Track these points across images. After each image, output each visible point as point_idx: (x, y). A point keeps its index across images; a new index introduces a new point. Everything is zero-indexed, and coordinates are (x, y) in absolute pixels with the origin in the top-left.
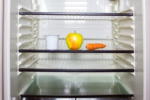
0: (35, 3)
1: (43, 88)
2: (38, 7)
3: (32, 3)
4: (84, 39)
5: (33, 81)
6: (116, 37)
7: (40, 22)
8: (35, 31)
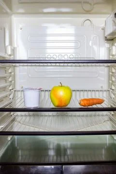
0: (9, 45)
1: (22, 150)
2: (14, 50)
3: (6, 45)
4: (73, 91)
5: (9, 143)
6: (113, 88)
7: (17, 69)
8: (11, 81)
